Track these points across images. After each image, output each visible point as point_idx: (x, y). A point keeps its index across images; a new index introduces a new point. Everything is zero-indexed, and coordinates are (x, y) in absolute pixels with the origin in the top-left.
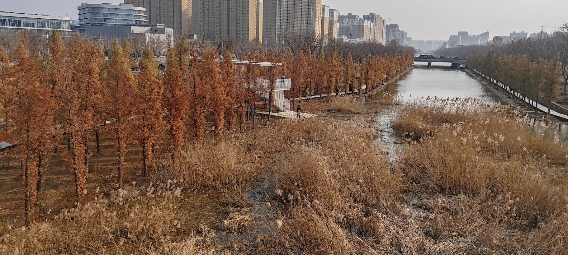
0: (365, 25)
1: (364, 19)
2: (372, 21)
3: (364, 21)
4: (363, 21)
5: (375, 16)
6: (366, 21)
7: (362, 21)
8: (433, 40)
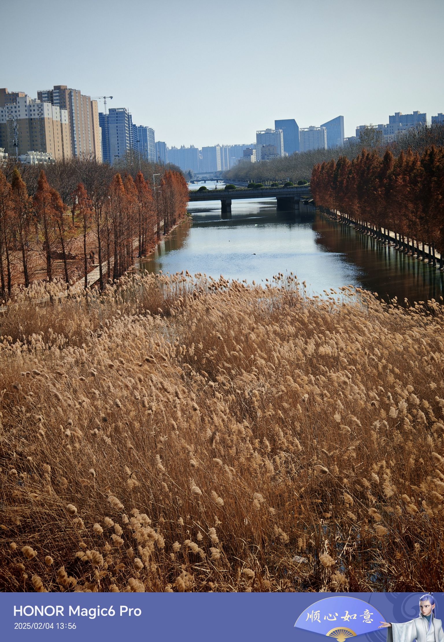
0: (46, 116)
1: (42, 101)
2: (62, 106)
3: (42, 105)
4: (40, 108)
5: (67, 93)
6: (47, 106)
7: (36, 108)
8: (218, 145)
